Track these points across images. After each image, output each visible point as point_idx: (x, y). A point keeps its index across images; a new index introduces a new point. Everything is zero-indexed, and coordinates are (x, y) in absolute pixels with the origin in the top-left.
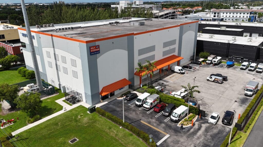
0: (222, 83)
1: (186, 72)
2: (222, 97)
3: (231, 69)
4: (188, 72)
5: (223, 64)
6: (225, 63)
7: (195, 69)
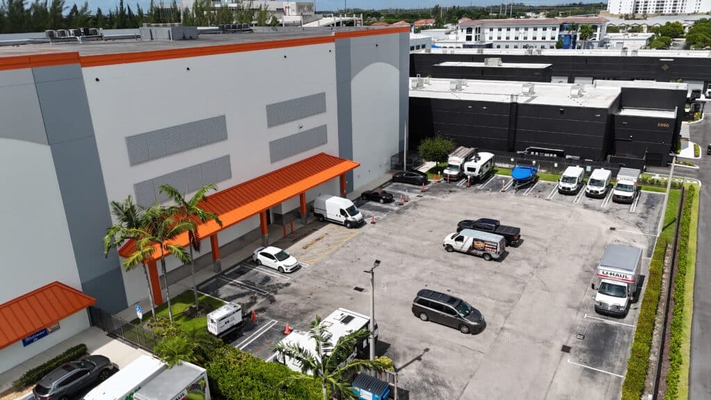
0: (502, 257)
1: (369, 216)
2: (508, 330)
3: (527, 196)
4: (377, 215)
5: (502, 179)
6: (506, 172)
7: (406, 204)
